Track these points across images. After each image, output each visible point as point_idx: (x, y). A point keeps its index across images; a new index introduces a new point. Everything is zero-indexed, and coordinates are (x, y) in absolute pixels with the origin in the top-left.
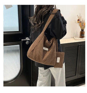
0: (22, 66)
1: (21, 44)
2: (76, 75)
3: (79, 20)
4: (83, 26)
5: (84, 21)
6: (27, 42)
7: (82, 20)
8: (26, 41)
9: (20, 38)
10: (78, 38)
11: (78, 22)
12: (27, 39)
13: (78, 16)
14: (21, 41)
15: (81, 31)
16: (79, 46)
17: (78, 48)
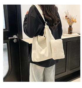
0: (11, 66)
1: (9, 42)
2: (66, 71)
3: (66, 16)
4: (71, 23)
5: (72, 17)
6: (15, 40)
7: (69, 17)
10: (67, 34)
11: (66, 19)
12: (15, 37)
13: (65, 12)
15: (69, 27)
16: (68, 43)
17: (67, 44)
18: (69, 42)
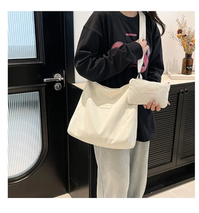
0: (46, 143)
2: (171, 161)
4: (190, 47)
5: (194, 33)
6: (57, 85)
8: (55, 82)
10: (179, 74)
11: (179, 37)
13: (178, 20)
14: (43, 82)
15: (185, 56)
16: (181, 95)
17: (178, 98)
18: (183, 92)
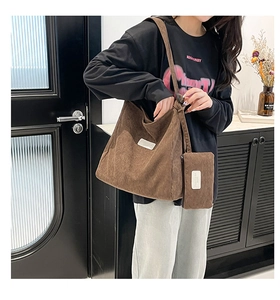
0: (60, 206)
2: (239, 240)
3: (256, 54)
6: (76, 126)
7: (266, 54)
9: (53, 114)
11: (254, 62)
14: (56, 122)
17: (249, 150)
18: (256, 142)
